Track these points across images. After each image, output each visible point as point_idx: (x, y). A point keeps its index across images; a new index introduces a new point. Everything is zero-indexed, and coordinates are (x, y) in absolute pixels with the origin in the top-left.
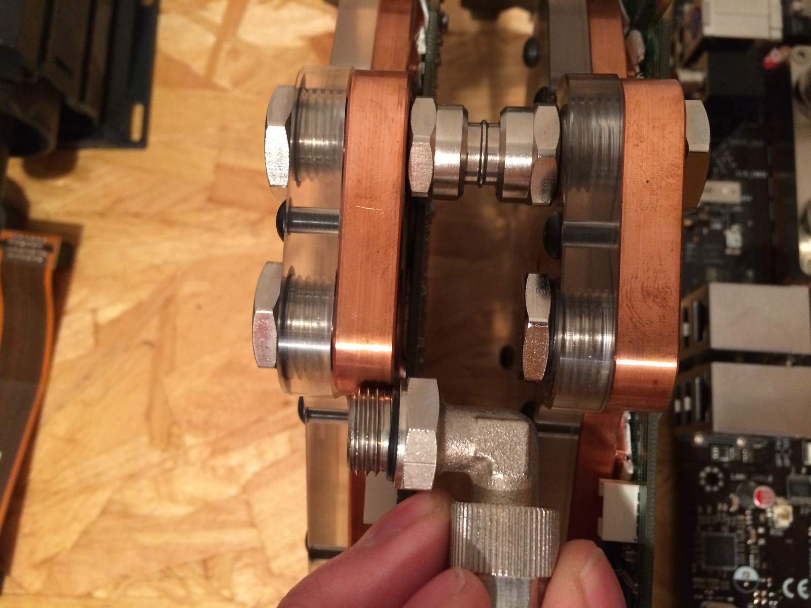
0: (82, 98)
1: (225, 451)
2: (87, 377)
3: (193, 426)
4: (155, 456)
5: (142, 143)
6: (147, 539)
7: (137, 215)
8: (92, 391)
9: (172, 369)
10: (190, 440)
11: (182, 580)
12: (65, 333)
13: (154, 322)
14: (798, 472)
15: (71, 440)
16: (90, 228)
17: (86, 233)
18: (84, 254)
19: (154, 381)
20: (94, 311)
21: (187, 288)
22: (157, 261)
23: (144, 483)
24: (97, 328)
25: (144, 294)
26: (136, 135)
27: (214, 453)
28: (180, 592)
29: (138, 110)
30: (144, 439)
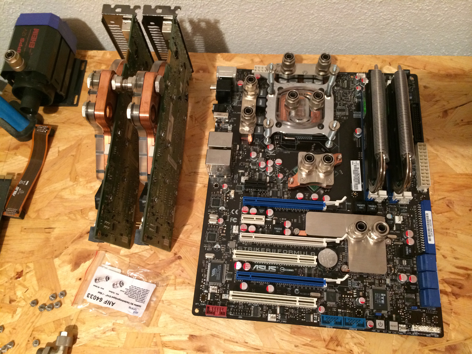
0: (61, 90)
1: (90, 182)
2: (55, 164)
3: (82, 176)
4: (71, 183)
5: (77, 105)
6: (66, 204)
7: (73, 123)
8: (56, 167)
9: (78, 161)
10: (81, 179)
11: (75, 215)
12: (50, 153)
13: (75, 150)
14: (239, 184)
15: (48, 180)
16: (60, 126)
17: (58, 128)
18: (57, 133)
19: (73, 164)
20: (59, 147)
21: (85, 142)
22: (77, 135)
23: (67, 190)
24: (59, 151)
25: (73, 143)
26: (75, 103)
27: (87, 183)
28: (74, 217)
29: (77, 96)
30: (69, 179)
